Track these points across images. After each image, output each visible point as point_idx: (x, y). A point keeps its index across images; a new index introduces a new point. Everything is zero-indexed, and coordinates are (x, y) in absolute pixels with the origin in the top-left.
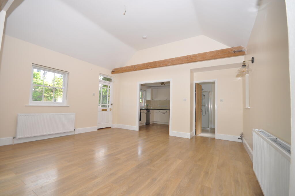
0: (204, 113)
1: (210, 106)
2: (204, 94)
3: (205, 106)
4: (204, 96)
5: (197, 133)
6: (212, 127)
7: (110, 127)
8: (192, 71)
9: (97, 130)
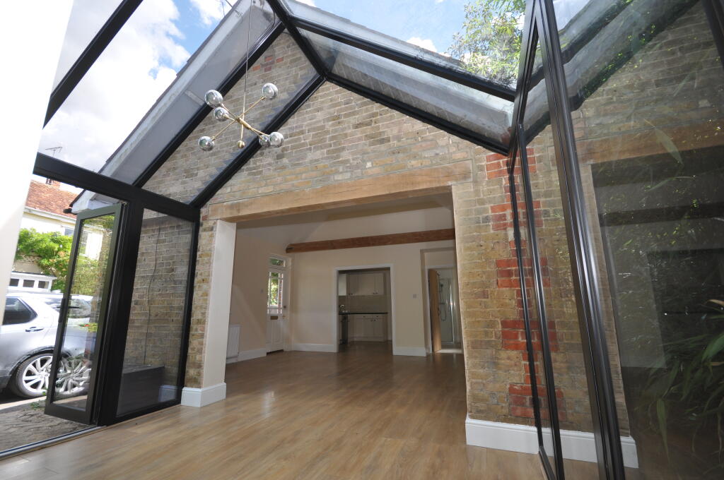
0: (443, 315)
1: (451, 304)
2: (442, 282)
3: (444, 304)
4: (442, 286)
5: (435, 350)
6: (458, 339)
7: (282, 351)
8: (422, 252)
9: (265, 355)
